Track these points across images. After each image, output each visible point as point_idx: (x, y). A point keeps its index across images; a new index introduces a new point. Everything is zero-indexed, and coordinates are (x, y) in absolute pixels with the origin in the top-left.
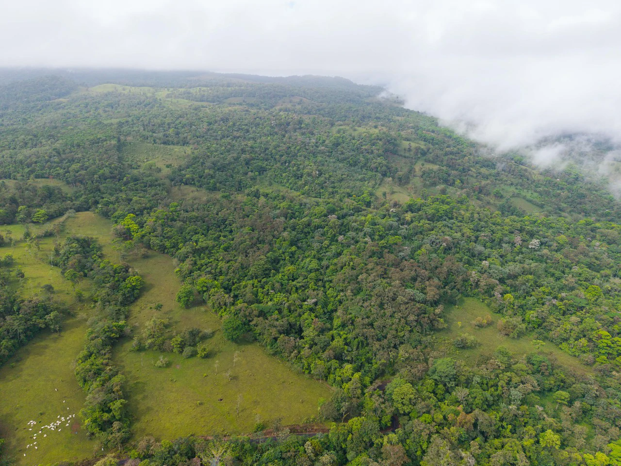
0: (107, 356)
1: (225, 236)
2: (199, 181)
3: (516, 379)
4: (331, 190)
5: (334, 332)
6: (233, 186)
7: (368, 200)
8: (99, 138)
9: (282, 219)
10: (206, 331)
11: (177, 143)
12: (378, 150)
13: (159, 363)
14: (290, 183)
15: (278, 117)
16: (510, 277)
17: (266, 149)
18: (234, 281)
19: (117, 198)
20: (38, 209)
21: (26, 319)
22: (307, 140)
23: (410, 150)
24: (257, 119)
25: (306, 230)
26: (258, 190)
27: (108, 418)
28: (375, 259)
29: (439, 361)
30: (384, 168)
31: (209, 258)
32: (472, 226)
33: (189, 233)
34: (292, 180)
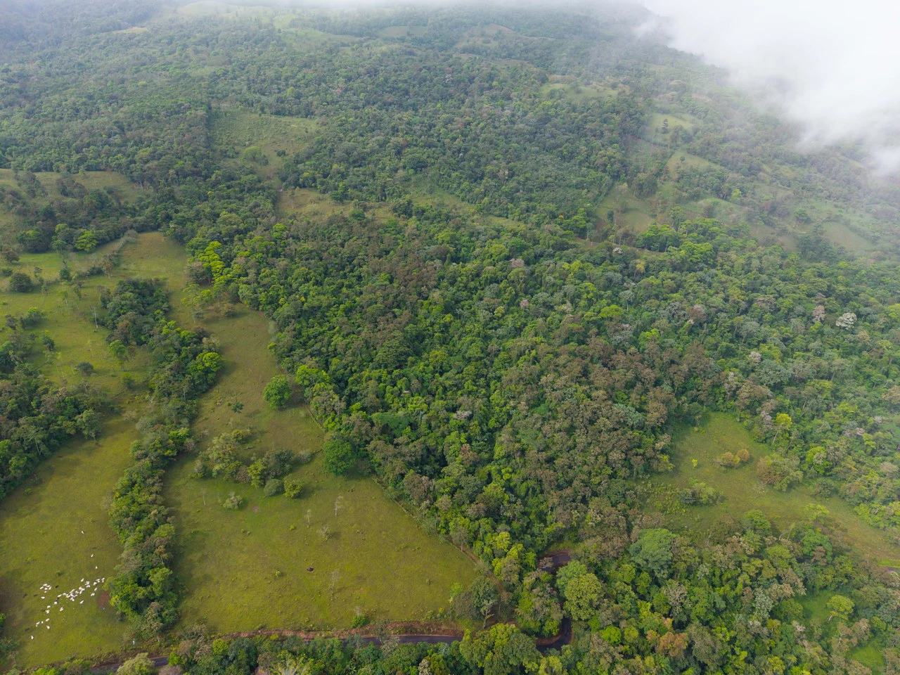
0: (155, 488)
1: (350, 287)
2: (322, 183)
3: (769, 573)
4: (524, 205)
5: (492, 468)
6: (372, 193)
7: (581, 226)
8: (182, 105)
9: (438, 263)
10: (302, 453)
11: (298, 113)
12: (612, 131)
13: (228, 504)
14: (463, 190)
15: (455, 67)
16: (793, 381)
17: (431, 126)
18: (353, 368)
19: (198, 212)
20: (82, 230)
21: (48, 420)
22: (498, 111)
23: (665, 131)
24: (424, 71)
25: (472, 284)
26: (409, 202)
27: (143, 595)
28: (572, 346)
29: (649, 534)
30: (617, 166)
31: (321, 325)
32: (745, 282)
33: (296, 279)
34: (465, 184)
